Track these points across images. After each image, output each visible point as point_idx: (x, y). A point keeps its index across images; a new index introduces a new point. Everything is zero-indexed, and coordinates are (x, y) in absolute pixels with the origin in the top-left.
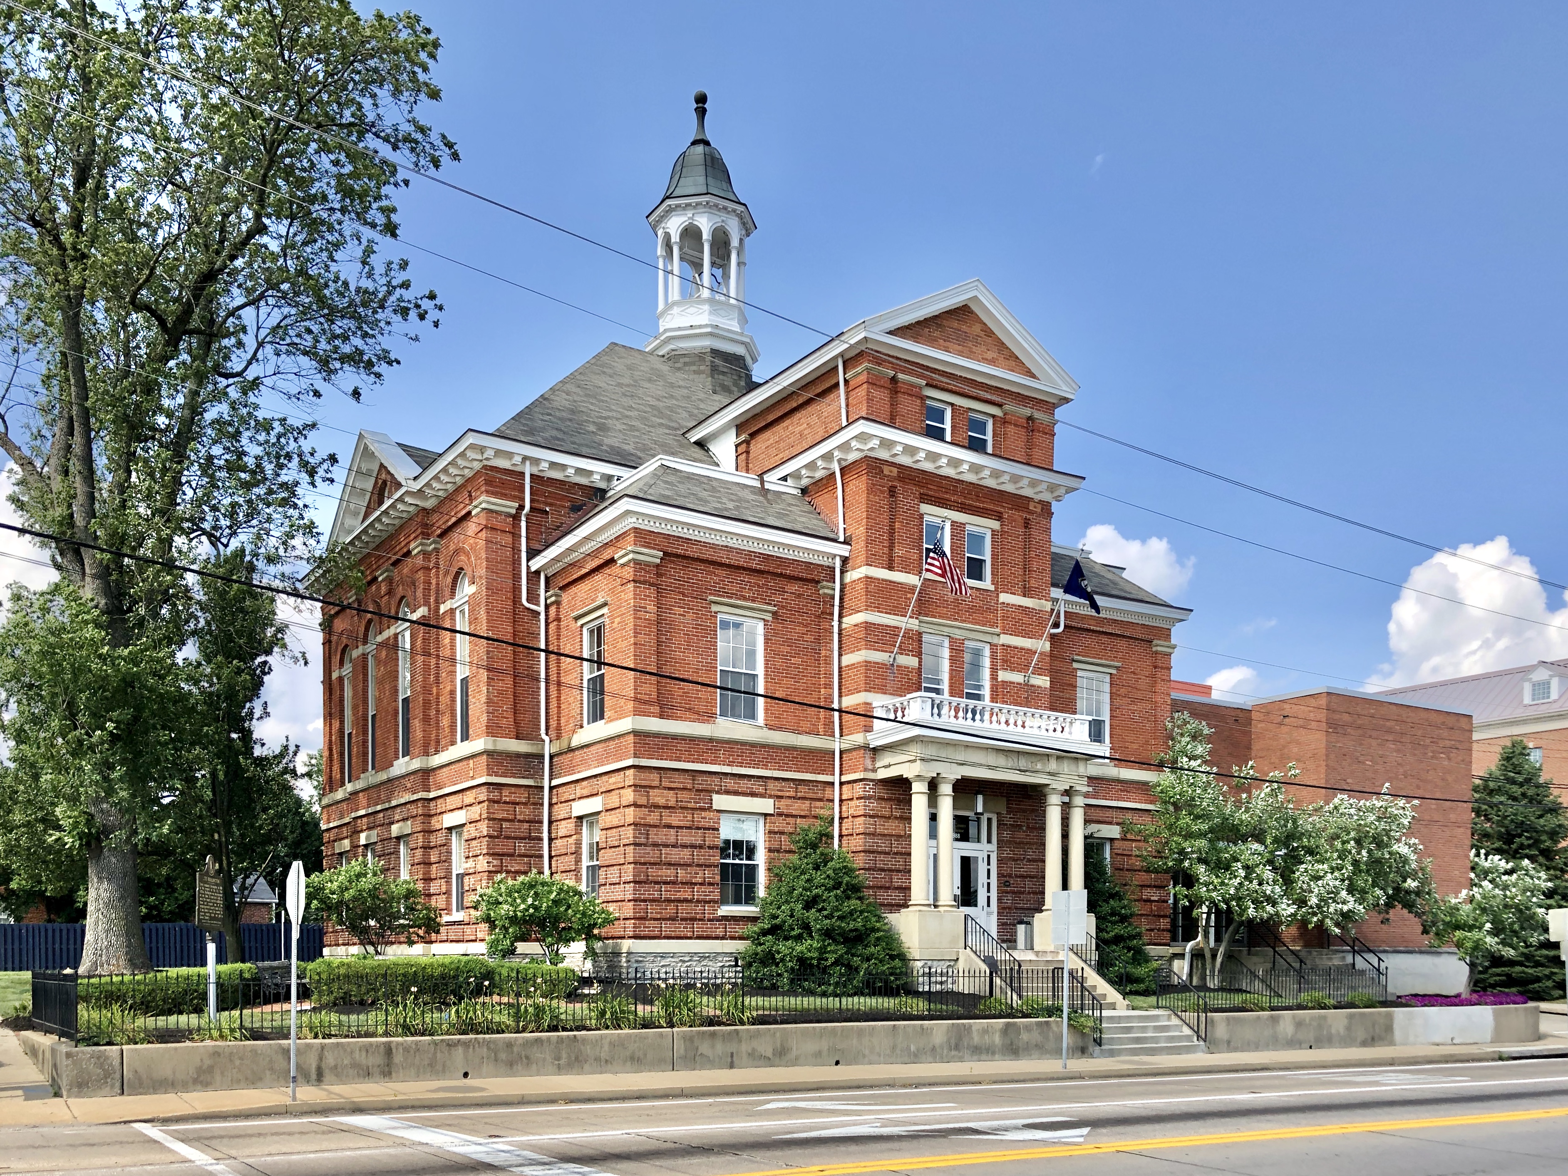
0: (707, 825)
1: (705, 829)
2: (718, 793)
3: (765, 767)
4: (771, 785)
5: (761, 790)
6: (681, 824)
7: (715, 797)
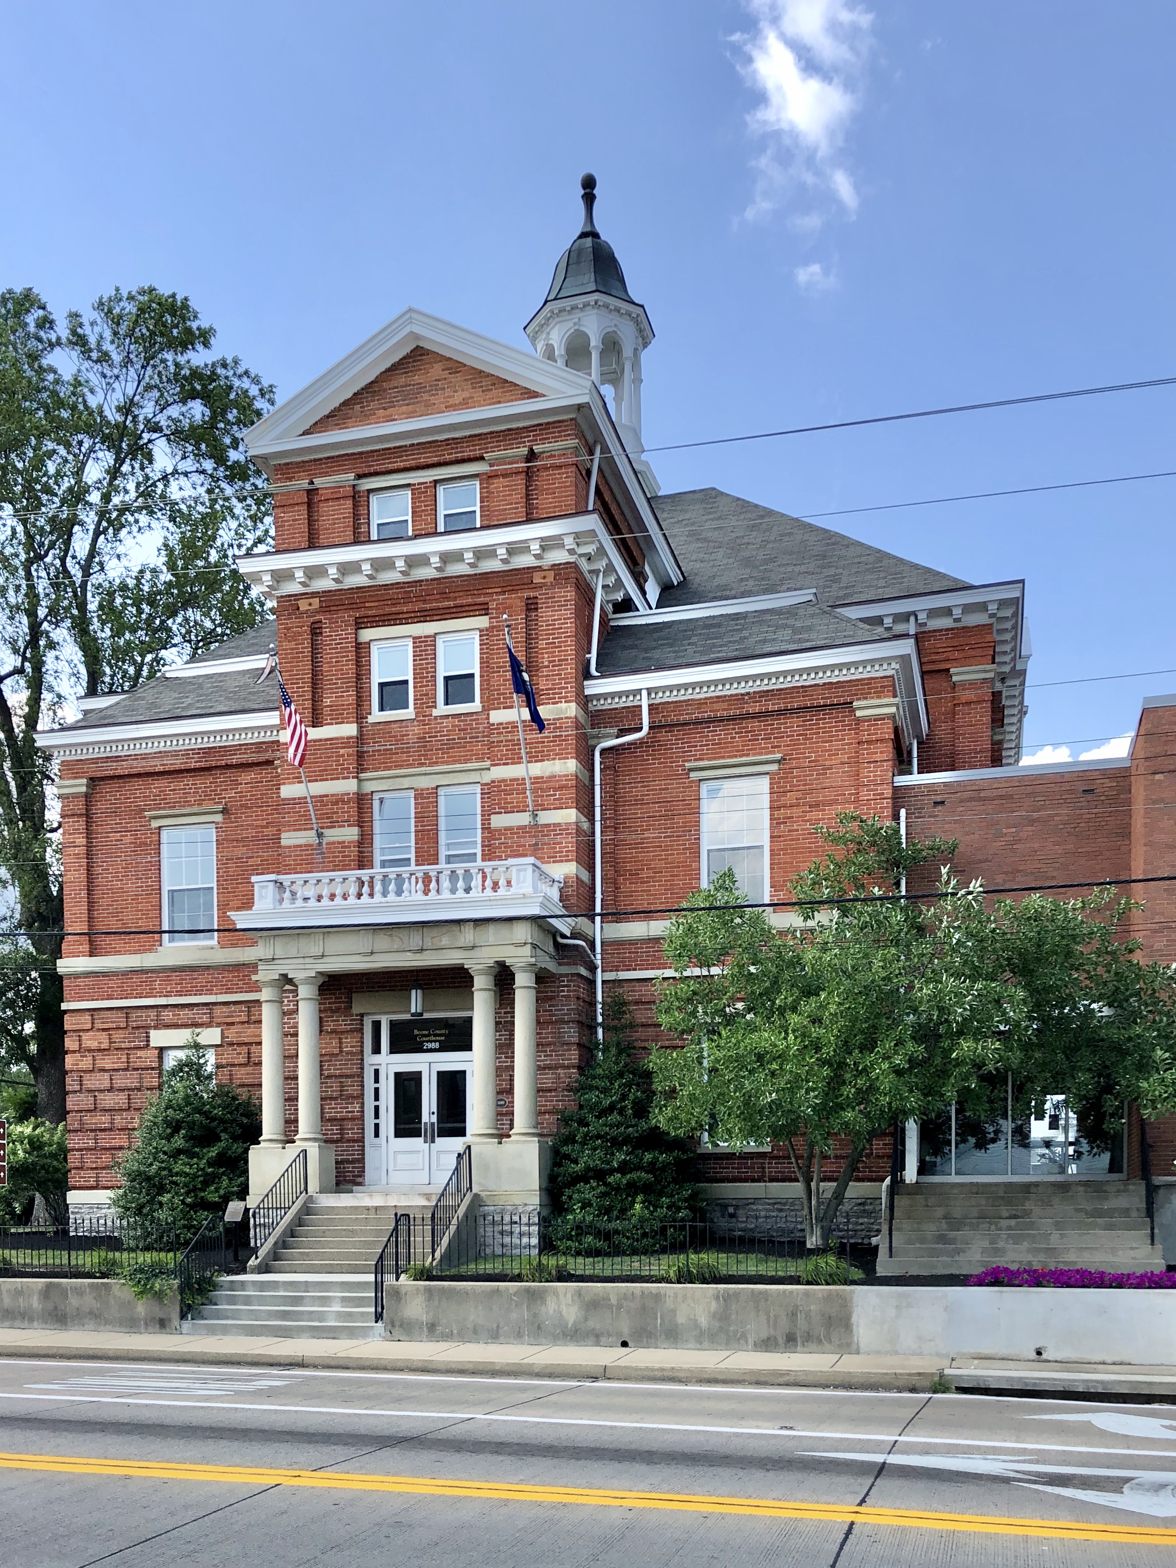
0: (143, 1065)
1: (142, 1069)
2: (156, 1028)
3: (210, 992)
4: (218, 1011)
5: (205, 1019)
6: (116, 1066)
7: (153, 1033)
